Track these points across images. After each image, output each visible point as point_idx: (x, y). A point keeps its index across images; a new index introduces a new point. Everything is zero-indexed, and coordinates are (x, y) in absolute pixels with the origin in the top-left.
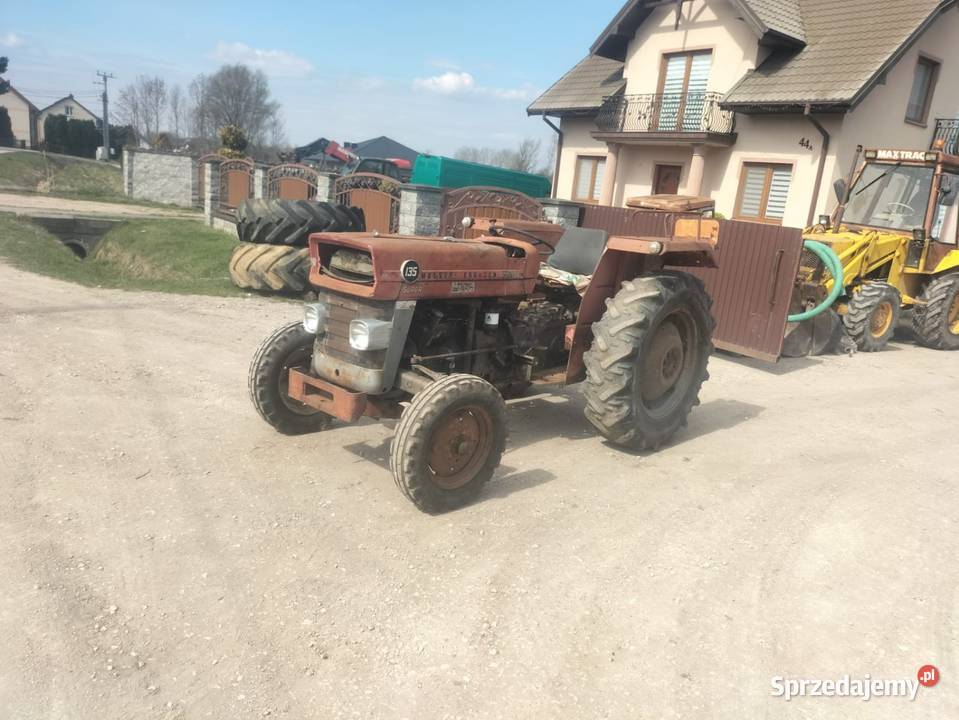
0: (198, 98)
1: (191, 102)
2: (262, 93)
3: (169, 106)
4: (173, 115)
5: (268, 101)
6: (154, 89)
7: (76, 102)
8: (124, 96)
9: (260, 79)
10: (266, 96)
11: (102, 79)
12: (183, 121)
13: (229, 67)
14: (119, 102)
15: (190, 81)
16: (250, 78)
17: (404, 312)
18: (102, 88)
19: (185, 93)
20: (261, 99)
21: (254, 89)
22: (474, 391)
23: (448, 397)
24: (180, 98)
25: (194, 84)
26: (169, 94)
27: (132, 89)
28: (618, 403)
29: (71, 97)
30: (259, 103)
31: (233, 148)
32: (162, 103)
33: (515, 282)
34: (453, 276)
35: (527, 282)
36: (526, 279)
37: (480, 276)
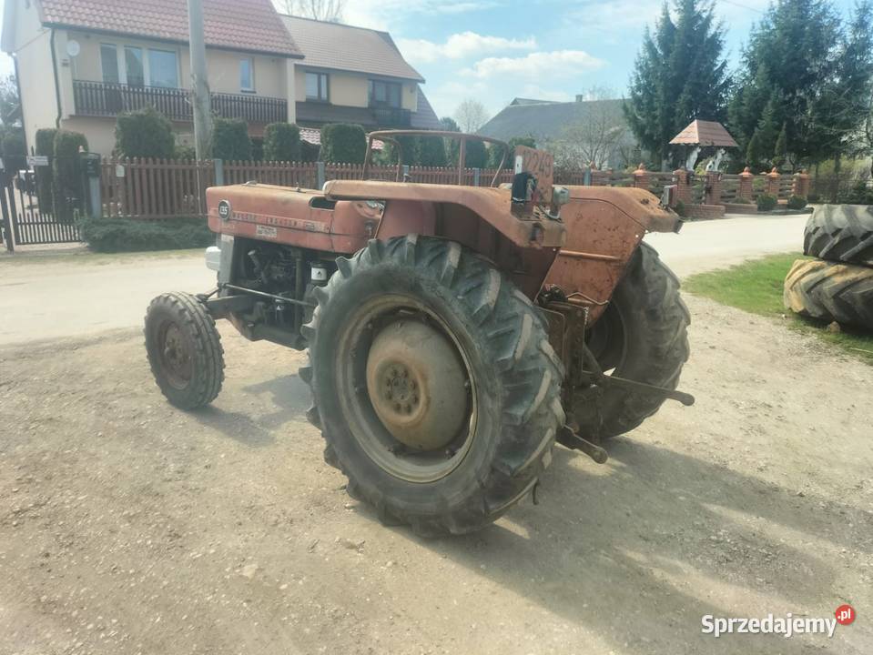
17: (226, 244)
33: (320, 235)
34: (257, 220)
35: (335, 238)
36: (334, 234)
37: (281, 222)
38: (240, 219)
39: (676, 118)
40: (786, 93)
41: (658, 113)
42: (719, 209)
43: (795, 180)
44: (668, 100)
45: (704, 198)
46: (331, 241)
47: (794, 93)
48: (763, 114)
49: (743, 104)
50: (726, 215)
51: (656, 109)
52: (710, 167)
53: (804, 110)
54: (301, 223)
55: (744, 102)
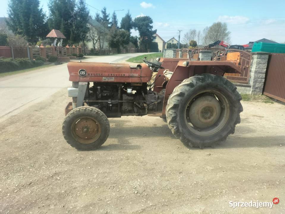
0: (205, 34)
1: (203, 35)
2: (225, 29)
3: (197, 37)
4: (198, 39)
5: (227, 32)
6: (193, 32)
7: (175, 39)
8: (185, 36)
9: (225, 25)
10: (226, 30)
11: (179, 32)
12: (201, 41)
13: (215, 23)
14: (184, 37)
15: (203, 29)
16: (222, 26)
17: (83, 86)
18: (179, 34)
19: (202, 33)
20: (225, 31)
21: (223, 29)
22: (86, 112)
23: (75, 112)
24: (200, 34)
25: (204, 30)
26: (197, 34)
27: (187, 34)
28: (173, 125)
29: (174, 38)
30: (224, 33)
31: (193, 46)
32: (195, 36)
33: (136, 78)
34: (103, 75)
35: (142, 78)
36: (142, 77)
37: (116, 75)
38: (93, 75)
39: (30, 27)
40: (66, 21)
41: (22, 24)
42: (68, 59)
43: (78, 48)
44: (25, 20)
45: (59, 55)
46: (141, 79)
47: (68, 21)
48: (61, 28)
49: (53, 24)
50: (70, 60)
51: (21, 23)
52: (59, 45)
53: (72, 27)
54: (127, 75)
55: (53, 23)
